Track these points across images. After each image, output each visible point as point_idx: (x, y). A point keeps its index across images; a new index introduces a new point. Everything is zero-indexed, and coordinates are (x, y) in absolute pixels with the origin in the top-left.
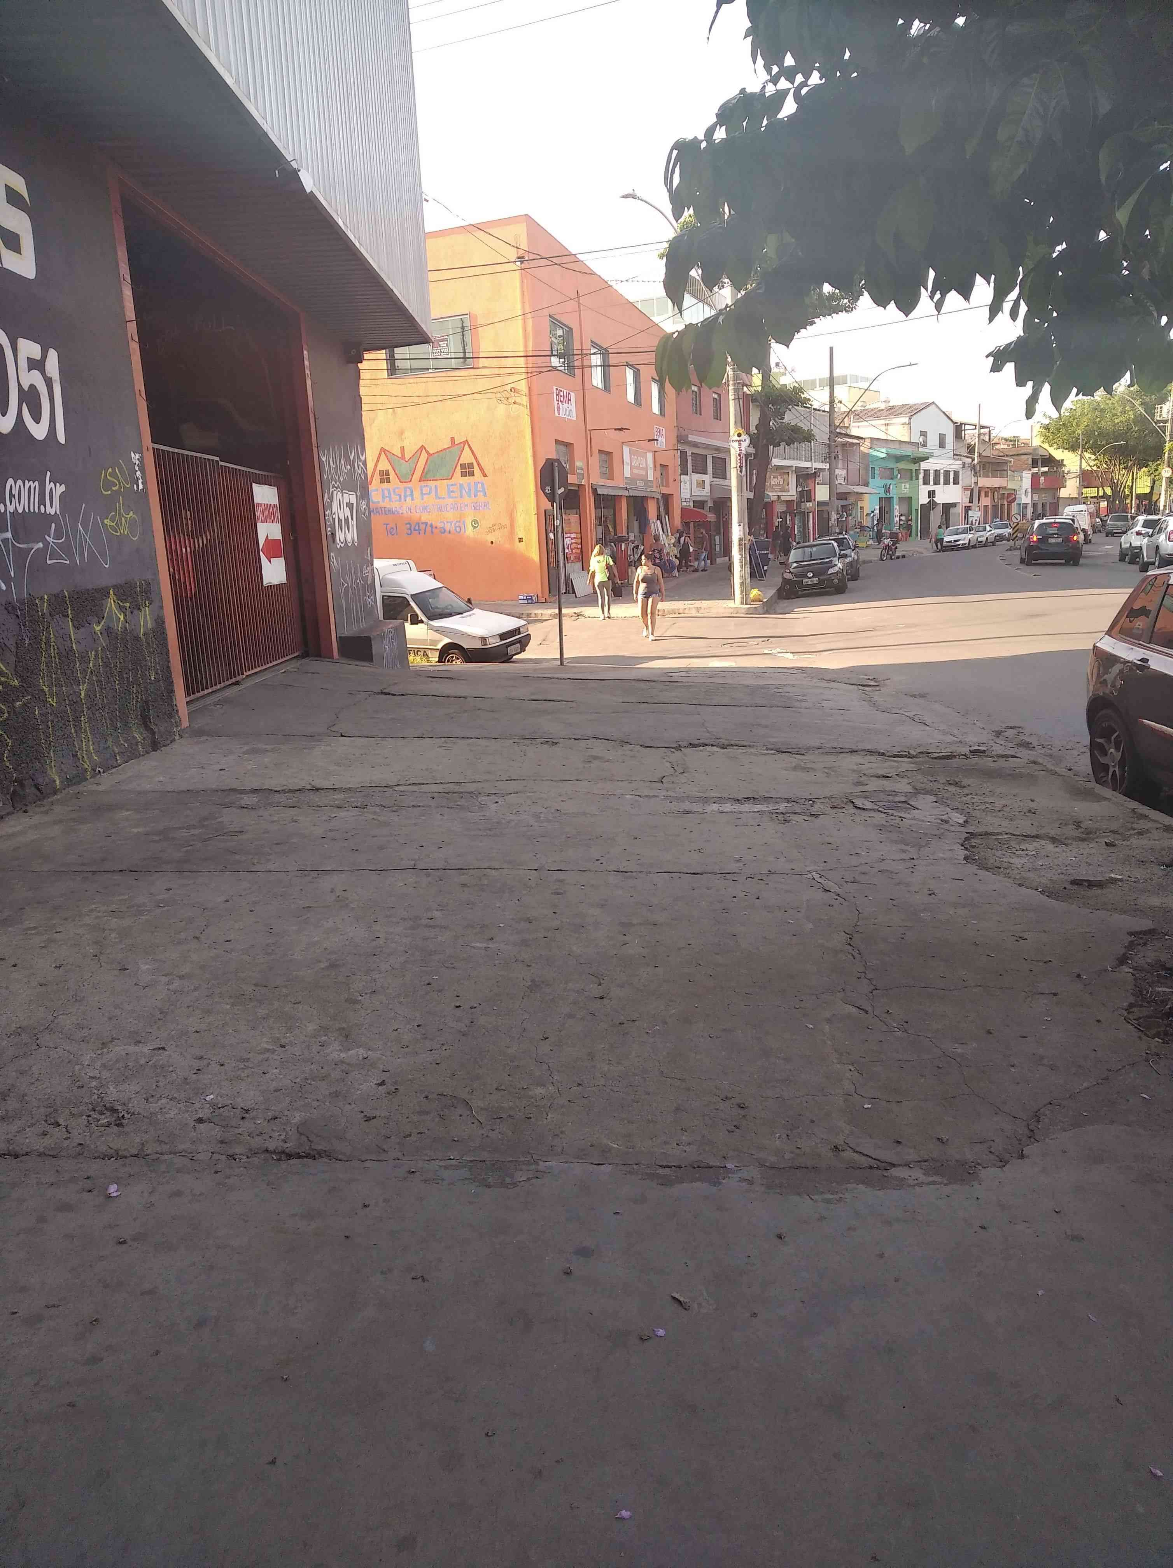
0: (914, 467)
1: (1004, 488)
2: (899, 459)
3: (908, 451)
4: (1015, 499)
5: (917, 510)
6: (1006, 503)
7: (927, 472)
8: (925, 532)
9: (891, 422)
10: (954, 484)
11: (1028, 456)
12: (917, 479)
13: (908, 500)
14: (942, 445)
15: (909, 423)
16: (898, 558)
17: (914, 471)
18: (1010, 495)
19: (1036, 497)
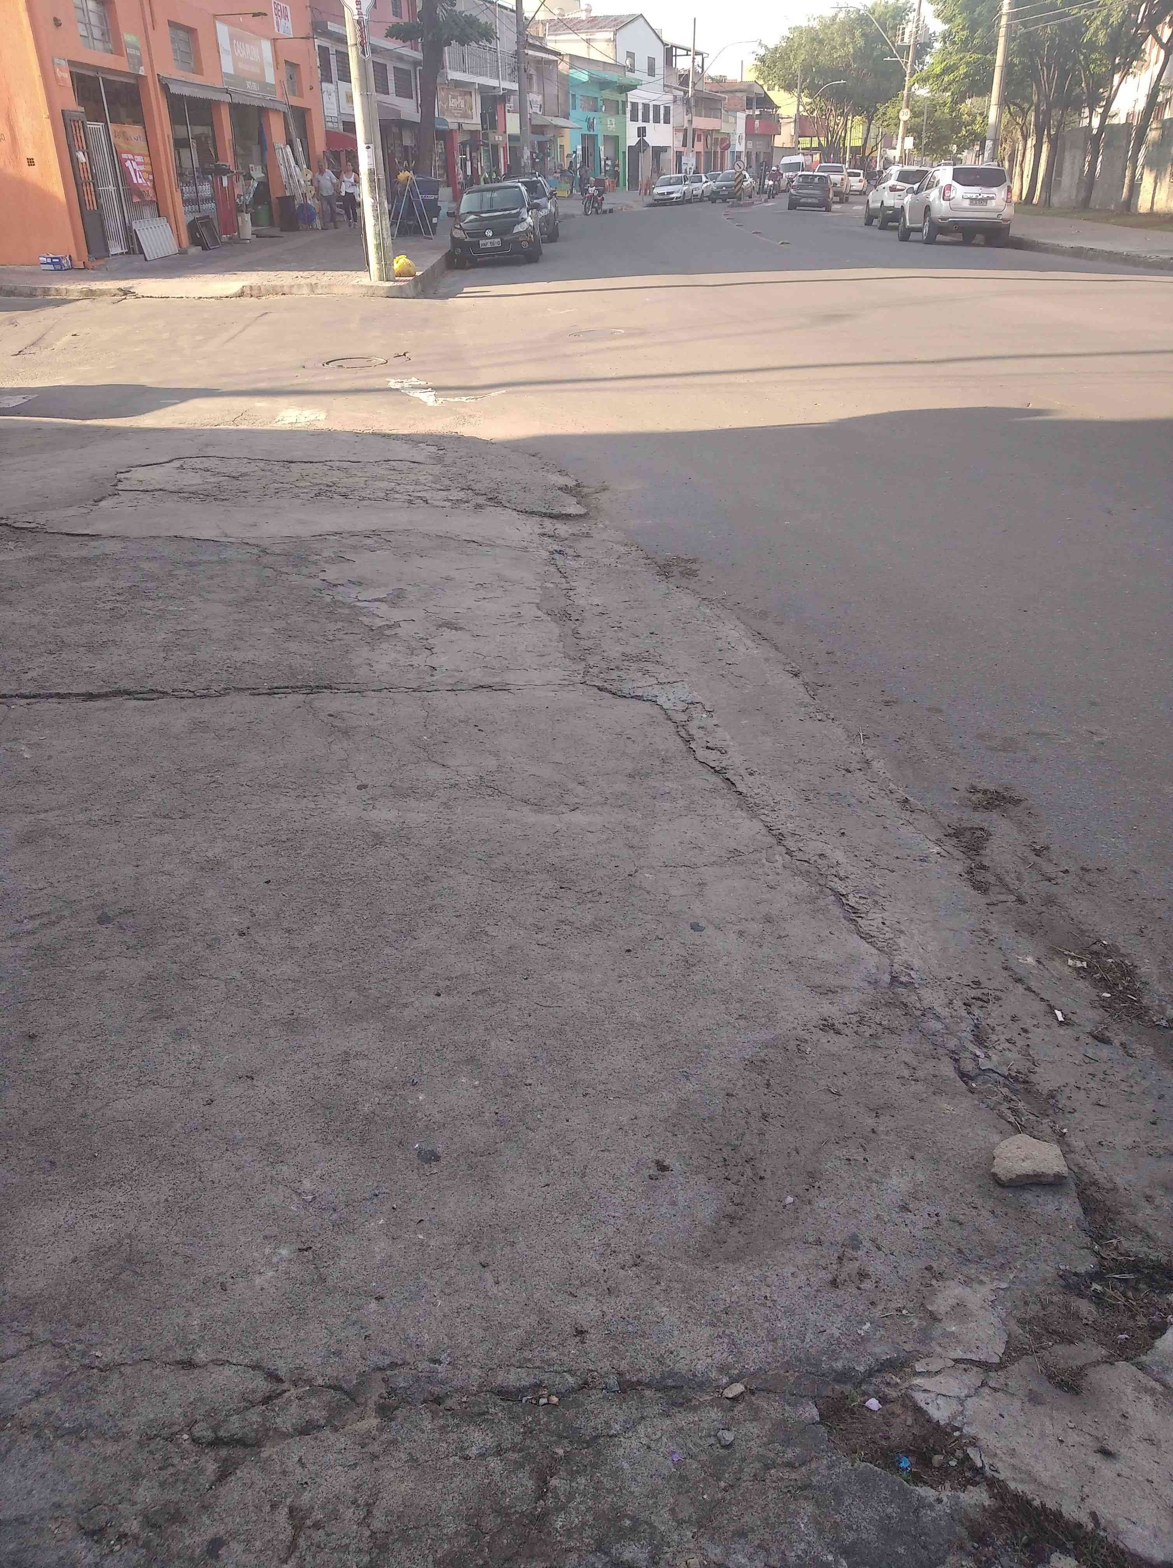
0: (620, 98)
1: (718, 131)
2: (604, 84)
3: (613, 76)
4: (729, 146)
5: (624, 153)
6: (719, 150)
7: (634, 105)
8: (634, 181)
9: (591, 37)
10: (665, 123)
11: (743, 94)
12: (624, 113)
13: (614, 140)
14: (651, 71)
15: (614, 40)
16: (605, 212)
17: (620, 103)
18: (723, 140)
19: (750, 145)
